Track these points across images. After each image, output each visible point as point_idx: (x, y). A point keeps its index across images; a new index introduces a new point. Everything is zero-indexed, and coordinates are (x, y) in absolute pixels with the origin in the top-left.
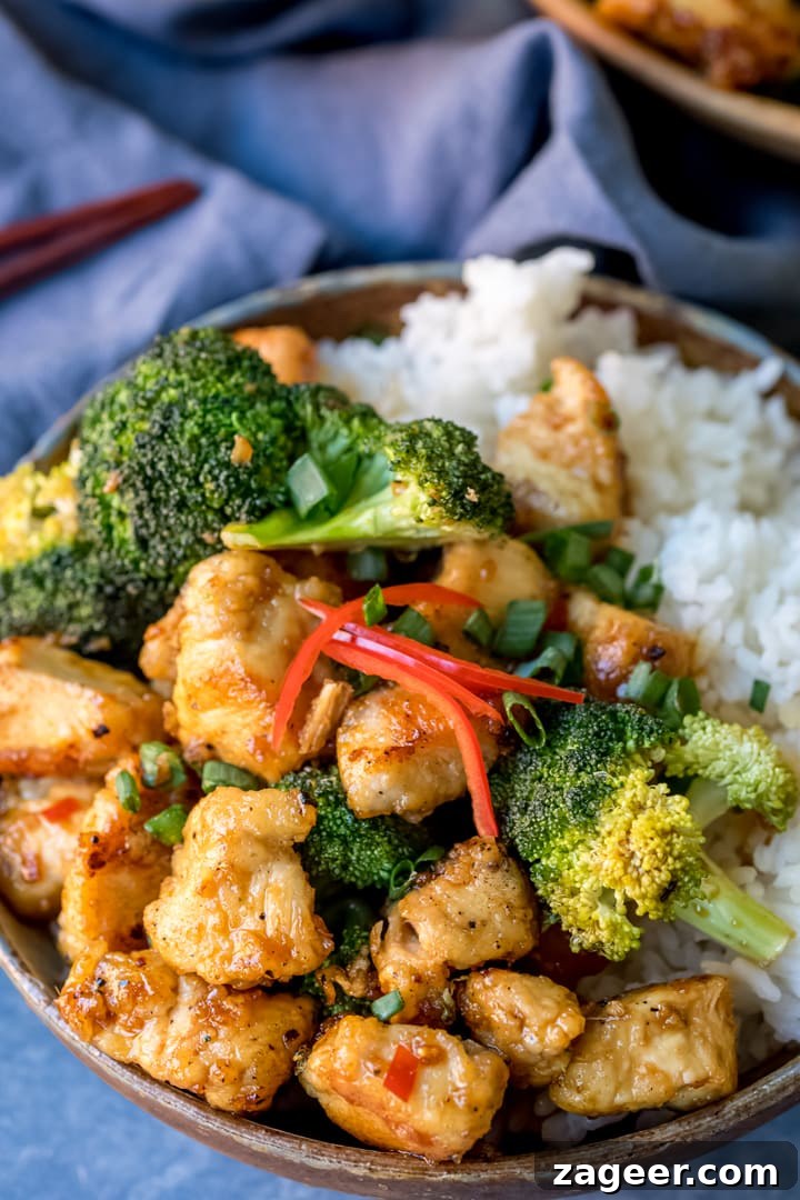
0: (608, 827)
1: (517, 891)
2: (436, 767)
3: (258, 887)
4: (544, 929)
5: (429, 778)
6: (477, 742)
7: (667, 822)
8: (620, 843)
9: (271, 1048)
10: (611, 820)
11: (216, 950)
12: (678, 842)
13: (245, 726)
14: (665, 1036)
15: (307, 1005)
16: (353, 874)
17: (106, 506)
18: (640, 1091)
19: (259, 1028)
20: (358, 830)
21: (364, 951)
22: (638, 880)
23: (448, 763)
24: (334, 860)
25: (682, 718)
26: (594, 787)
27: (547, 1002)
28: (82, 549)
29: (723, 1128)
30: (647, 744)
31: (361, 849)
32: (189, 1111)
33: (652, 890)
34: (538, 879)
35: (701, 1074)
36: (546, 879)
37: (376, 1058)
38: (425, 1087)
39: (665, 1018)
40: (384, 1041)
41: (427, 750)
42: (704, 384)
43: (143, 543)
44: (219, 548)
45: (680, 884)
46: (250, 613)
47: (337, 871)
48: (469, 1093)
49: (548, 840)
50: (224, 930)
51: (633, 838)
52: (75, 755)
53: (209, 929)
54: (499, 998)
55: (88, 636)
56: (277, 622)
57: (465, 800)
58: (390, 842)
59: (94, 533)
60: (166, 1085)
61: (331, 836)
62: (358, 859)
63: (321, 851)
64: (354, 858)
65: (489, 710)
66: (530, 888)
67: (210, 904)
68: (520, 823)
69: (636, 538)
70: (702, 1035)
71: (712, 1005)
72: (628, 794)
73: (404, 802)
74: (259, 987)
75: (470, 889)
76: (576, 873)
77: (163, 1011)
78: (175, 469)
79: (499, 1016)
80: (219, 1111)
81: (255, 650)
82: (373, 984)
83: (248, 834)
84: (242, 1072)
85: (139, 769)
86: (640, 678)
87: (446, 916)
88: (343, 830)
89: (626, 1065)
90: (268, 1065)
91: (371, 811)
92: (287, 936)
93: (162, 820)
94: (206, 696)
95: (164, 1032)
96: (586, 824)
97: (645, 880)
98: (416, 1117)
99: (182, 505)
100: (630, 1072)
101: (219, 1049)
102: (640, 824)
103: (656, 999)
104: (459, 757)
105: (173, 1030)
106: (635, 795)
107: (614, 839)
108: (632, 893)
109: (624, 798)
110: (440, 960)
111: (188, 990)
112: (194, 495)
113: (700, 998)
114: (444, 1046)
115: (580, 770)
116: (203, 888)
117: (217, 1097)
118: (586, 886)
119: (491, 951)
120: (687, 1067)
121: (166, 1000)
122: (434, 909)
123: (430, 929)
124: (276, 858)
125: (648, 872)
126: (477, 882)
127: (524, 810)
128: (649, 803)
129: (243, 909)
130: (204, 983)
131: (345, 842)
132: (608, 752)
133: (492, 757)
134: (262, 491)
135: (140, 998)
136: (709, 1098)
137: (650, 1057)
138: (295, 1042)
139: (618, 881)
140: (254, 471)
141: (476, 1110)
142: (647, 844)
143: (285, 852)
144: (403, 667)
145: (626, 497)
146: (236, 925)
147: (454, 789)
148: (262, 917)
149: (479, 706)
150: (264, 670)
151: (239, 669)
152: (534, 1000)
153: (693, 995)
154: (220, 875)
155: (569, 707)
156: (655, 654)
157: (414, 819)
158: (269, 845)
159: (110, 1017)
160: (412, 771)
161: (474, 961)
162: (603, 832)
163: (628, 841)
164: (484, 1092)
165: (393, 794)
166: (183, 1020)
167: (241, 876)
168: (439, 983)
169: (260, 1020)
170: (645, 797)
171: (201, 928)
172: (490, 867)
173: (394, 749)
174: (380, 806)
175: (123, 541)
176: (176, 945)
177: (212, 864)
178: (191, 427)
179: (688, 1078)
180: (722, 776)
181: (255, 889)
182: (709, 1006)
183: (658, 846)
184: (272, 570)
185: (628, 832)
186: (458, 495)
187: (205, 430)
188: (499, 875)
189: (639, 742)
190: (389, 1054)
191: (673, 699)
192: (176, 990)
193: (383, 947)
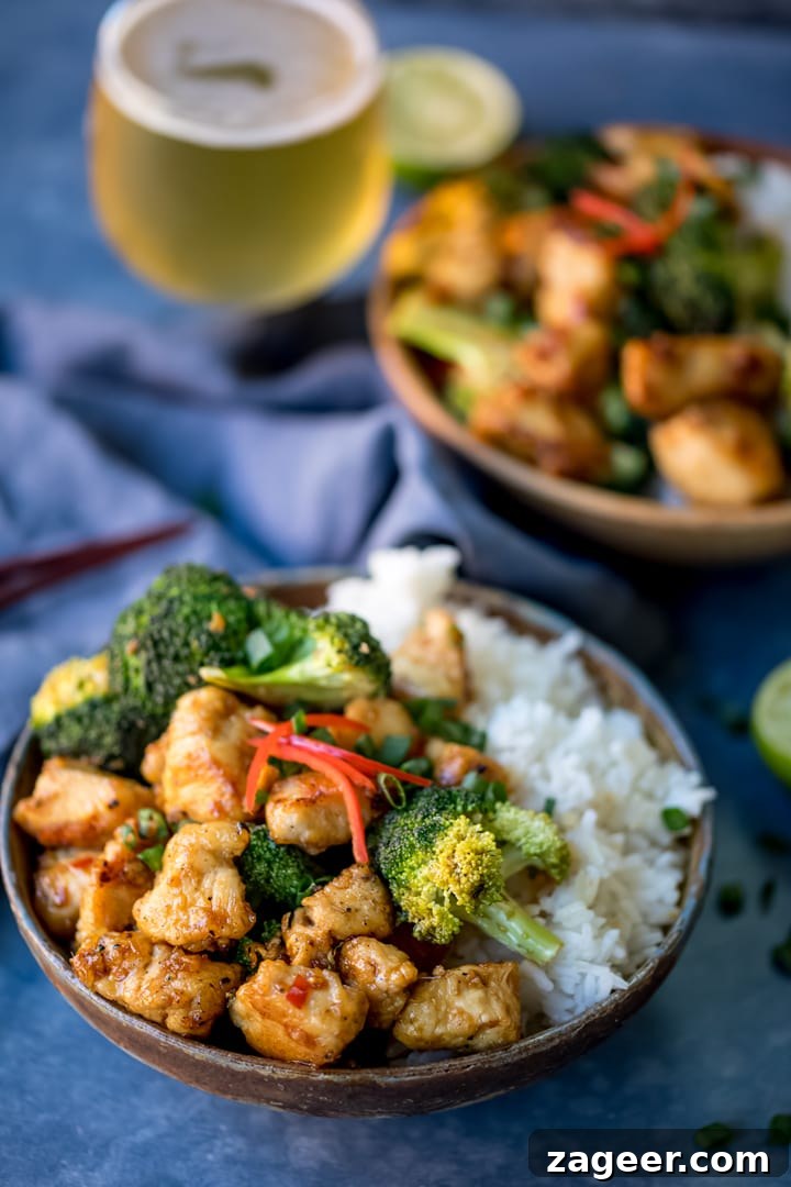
0: (441, 847)
1: (380, 894)
2: (329, 816)
3: (208, 881)
4: (397, 924)
5: (324, 823)
6: (359, 806)
7: (479, 845)
8: (448, 857)
9: (211, 985)
10: (442, 844)
11: (177, 921)
12: (486, 859)
13: (208, 795)
14: (471, 991)
15: (238, 968)
16: (273, 887)
17: (126, 666)
18: (453, 1027)
19: (205, 974)
20: (278, 853)
21: (278, 934)
22: (459, 881)
23: (337, 816)
24: (260, 874)
25: (494, 804)
26: (434, 826)
27: (393, 957)
28: (109, 700)
29: (510, 1060)
30: (470, 808)
31: (279, 868)
32: (155, 1033)
33: (466, 887)
34: (394, 887)
35: (494, 1018)
36: (399, 886)
37: (281, 982)
38: (312, 1002)
39: (471, 979)
40: (288, 973)
41: (324, 803)
42: (526, 647)
43: (150, 686)
44: (201, 683)
45: (486, 886)
46: (216, 723)
47: (262, 882)
48: (342, 1006)
49: (401, 861)
50: (185, 907)
51: (456, 854)
52: (94, 823)
53: (174, 908)
54: (363, 955)
55: (111, 757)
56: (233, 731)
57: (348, 845)
58: (298, 866)
59: (119, 687)
60: (140, 1017)
61: (259, 858)
62: (277, 876)
63: (253, 867)
64: (274, 875)
65: (369, 784)
66: (389, 893)
67: (175, 891)
68: (383, 852)
69: (474, 716)
70: (496, 994)
71: (505, 977)
72: (455, 829)
73: (306, 835)
74: (205, 952)
75: (349, 890)
76: (419, 881)
77: (142, 965)
78: (173, 633)
79: (360, 966)
80: (175, 1033)
81: (218, 745)
82: (282, 951)
83: (203, 848)
84: (191, 1000)
85: (137, 825)
86: (470, 780)
87: (332, 904)
88: (268, 855)
89: (443, 1008)
90: (208, 996)
91: (285, 840)
92: (225, 910)
93: (150, 852)
94: (182, 776)
95: (141, 979)
96: (426, 847)
97: (463, 880)
98: (306, 1021)
99: (176, 658)
100: (446, 1013)
101: (177, 984)
102: (461, 846)
103: (465, 969)
104: (345, 814)
105: (147, 977)
106: (459, 831)
107: (444, 854)
108: (454, 888)
109: (451, 833)
110: (326, 929)
111: (159, 952)
112: (184, 652)
113: (497, 972)
114: (327, 978)
115: (424, 818)
116: (172, 880)
117: (174, 1021)
118: (425, 889)
119: (358, 926)
120: (484, 1012)
121: (143, 957)
122: (324, 899)
123: (321, 910)
124: (221, 865)
125: (465, 875)
126: (354, 887)
127: (387, 845)
128: (468, 835)
129: (198, 894)
130: (169, 946)
131: (270, 864)
132: (444, 809)
133: (368, 818)
134: (228, 650)
135: (127, 954)
136: (500, 1042)
137: (459, 1003)
138: (228, 986)
139: (447, 883)
140: (225, 637)
141: (345, 1019)
142: (465, 858)
143: (228, 862)
144: (312, 754)
145: (469, 694)
146: (193, 904)
147: (341, 836)
148: (210, 899)
149: (360, 779)
150: (223, 757)
151: (205, 757)
152: (385, 955)
153: (491, 969)
154: (184, 873)
155: (421, 788)
156: (482, 770)
157: (313, 852)
158: (217, 856)
159: (106, 971)
160: (313, 814)
161: (350, 933)
162: (438, 851)
163: (453, 857)
164: (351, 1008)
165: (300, 829)
166: (154, 970)
167: (199, 874)
168: (325, 948)
169: (206, 970)
170: (466, 832)
171: (169, 907)
172: (363, 878)
173: (302, 799)
174: (291, 837)
175: (137, 689)
176: (152, 920)
177: (178, 866)
178: (186, 610)
179: (485, 1019)
180: (519, 840)
181: (206, 883)
182: (502, 978)
183: (473, 859)
184: (232, 700)
185: (454, 851)
186: (356, 648)
187: (195, 612)
188: (368, 884)
189: (465, 807)
190: (290, 980)
191: (490, 795)
192: (151, 953)
193: (290, 926)
